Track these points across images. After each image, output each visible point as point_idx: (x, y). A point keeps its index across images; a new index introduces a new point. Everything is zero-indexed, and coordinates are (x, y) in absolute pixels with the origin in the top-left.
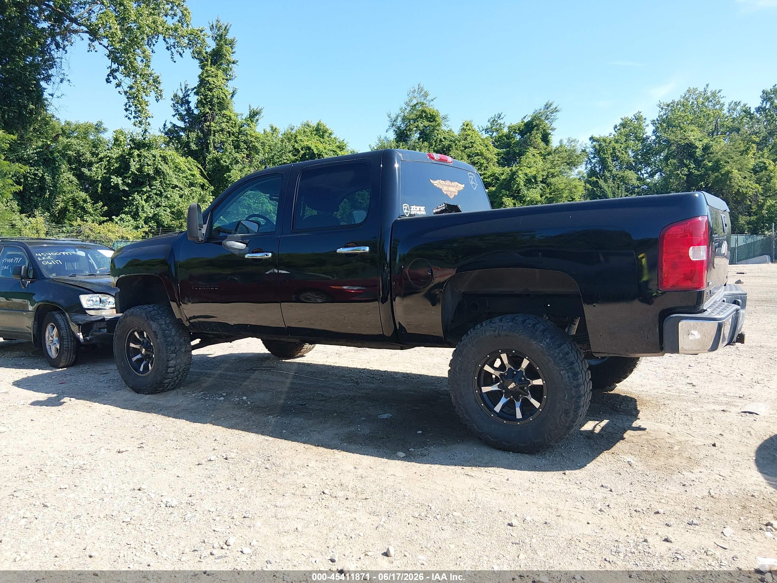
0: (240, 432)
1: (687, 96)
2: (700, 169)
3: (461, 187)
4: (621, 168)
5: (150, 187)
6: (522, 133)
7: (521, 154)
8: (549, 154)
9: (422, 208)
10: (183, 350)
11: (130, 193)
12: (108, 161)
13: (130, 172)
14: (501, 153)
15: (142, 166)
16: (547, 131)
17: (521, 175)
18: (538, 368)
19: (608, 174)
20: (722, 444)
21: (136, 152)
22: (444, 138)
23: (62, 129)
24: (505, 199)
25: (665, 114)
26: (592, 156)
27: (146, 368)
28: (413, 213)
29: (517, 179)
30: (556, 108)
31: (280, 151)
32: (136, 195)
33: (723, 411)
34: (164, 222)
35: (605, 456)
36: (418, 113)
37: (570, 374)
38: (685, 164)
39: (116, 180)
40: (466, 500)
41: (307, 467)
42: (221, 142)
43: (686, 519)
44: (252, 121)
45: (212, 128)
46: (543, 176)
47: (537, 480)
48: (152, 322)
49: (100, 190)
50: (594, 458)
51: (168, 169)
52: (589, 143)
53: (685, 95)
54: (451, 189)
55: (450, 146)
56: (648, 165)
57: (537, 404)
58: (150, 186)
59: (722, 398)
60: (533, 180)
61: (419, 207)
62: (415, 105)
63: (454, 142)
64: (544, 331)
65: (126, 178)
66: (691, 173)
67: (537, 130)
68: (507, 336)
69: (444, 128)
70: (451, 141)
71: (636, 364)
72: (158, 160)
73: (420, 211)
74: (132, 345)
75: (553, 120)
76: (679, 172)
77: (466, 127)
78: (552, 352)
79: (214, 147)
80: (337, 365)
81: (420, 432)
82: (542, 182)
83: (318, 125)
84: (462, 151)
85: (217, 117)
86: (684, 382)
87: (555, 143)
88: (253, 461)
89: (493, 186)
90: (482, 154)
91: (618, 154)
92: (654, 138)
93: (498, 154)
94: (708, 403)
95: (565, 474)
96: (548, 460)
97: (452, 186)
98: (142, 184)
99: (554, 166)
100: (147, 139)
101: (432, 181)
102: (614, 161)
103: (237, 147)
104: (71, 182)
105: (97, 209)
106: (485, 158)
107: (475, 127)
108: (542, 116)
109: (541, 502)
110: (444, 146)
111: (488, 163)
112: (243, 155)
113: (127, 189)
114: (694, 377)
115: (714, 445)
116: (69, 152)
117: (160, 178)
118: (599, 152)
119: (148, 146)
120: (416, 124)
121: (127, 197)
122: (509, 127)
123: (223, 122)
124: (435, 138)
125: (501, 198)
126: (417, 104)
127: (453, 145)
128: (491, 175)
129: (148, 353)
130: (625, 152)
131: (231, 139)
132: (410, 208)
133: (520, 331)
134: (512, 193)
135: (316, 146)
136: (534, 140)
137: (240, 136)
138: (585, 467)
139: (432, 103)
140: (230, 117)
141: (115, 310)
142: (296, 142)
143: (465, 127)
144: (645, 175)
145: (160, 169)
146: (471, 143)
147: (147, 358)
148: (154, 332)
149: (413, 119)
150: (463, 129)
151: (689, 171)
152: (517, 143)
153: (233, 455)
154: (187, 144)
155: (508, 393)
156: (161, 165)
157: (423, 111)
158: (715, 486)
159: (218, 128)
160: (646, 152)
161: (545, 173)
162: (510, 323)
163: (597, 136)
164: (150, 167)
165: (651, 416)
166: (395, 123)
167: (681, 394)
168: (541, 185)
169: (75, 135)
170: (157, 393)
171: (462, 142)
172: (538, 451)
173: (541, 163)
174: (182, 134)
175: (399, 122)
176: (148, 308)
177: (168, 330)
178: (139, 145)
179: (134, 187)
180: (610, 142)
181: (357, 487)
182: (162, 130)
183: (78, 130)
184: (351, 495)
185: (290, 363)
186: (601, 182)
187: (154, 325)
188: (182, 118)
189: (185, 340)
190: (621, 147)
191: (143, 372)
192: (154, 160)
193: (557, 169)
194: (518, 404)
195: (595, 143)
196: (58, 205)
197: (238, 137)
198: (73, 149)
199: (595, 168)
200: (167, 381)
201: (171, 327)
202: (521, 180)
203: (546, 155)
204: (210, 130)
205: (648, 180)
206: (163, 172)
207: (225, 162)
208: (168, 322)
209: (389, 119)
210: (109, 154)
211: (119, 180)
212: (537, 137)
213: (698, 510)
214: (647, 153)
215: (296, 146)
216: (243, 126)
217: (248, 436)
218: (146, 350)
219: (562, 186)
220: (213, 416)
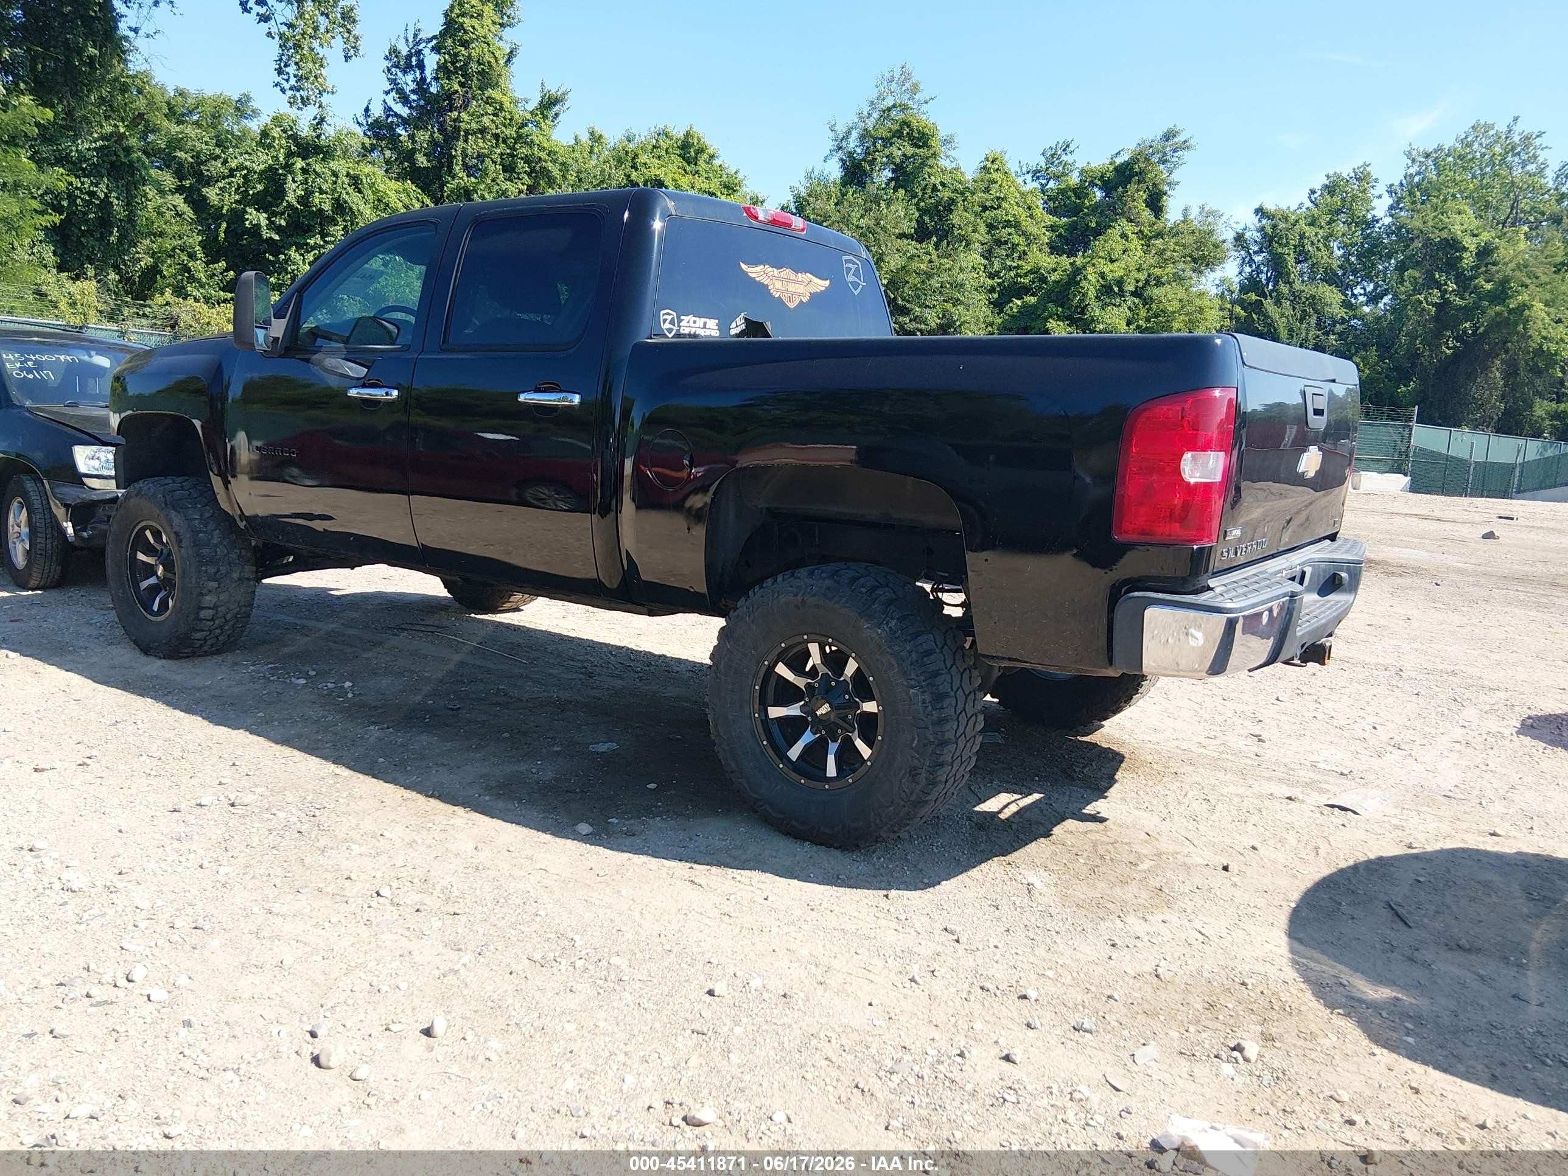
0: (296, 753)
1: (1469, 139)
2: (1467, 295)
3: (821, 285)
4: (1312, 279)
5: (322, 238)
6: (1108, 186)
7: (1098, 232)
8: (1159, 235)
9: (712, 323)
10: (235, 576)
11: (283, 247)
12: (245, 177)
13: (285, 204)
14: (1059, 227)
15: (309, 193)
16: (1160, 187)
17: (1091, 274)
18: (871, 679)
19: (1284, 289)
20: (1244, 868)
21: (299, 164)
22: (943, 184)
23: (168, 103)
24: (1052, 324)
25: (1418, 173)
26: (1256, 248)
27: (164, 605)
28: (685, 330)
29: (1084, 283)
30: (1185, 142)
31: (598, 185)
32: (293, 253)
33: (1290, 798)
34: (345, 313)
35: (993, 868)
36: (896, 127)
37: (928, 697)
38: (1436, 282)
39: (256, 217)
40: (656, 933)
41: (381, 838)
42: (479, 156)
43: (1075, 1018)
44: (545, 117)
45: (463, 125)
46: (1137, 281)
47: (825, 905)
48: (173, 513)
49: (222, 235)
50: (966, 869)
51: (361, 203)
52: (1252, 221)
53: (1466, 137)
54: (792, 287)
55: (952, 201)
56: (1369, 278)
57: (865, 751)
58: (323, 235)
59: (1302, 773)
60: (1116, 289)
61: (703, 320)
62: (889, 109)
63: (962, 194)
64: (889, 603)
65: (275, 214)
66: (1447, 302)
67: (1139, 182)
68: (818, 606)
69: (944, 163)
70: (955, 191)
71: (1139, 685)
72: (343, 183)
73: (705, 327)
74: (141, 556)
75: (1175, 166)
76: (1421, 297)
77: (992, 166)
78: (897, 648)
79: (465, 165)
80: (572, 634)
81: (652, 786)
82: (1134, 294)
83: (687, 134)
84: (976, 214)
85: (474, 103)
86: (1245, 732)
87: (1173, 214)
88: (281, 815)
89: (1033, 295)
90: (1017, 225)
91: (1309, 248)
92: (1388, 220)
93: (1052, 228)
94: (1269, 779)
95: (887, 896)
96: (874, 865)
97: (795, 282)
98: (308, 231)
99: (1163, 262)
100: (323, 137)
101: (743, 266)
102: (1298, 262)
103: (509, 169)
104: (180, 216)
105: (214, 275)
106: (1024, 233)
107: (1012, 167)
108: (1153, 154)
109: (805, 952)
110: (939, 203)
111: (1028, 245)
112: (521, 186)
113: (277, 237)
114: (1274, 723)
115: (1226, 868)
116: (179, 154)
117: (345, 221)
118: (1271, 241)
119: (326, 153)
120: (887, 151)
121: (276, 256)
122: (1082, 172)
123: (487, 113)
124: (923, 183)
125: (1046, 320)
126: (894, 106)
127: (960, 200)
128: (1031, 272)
129: (169, 575)
130: (1326, 246)
131: (499, 151)
132: (680, 321)
133: (844, 600)
134: (1068, 313)
135: (675, 180)
136: (1131, 204)
137: (518, 146)
138: (937, 887)
139: (924, 108)
140: (501, 104)
141: (114, 481)
142: (634, 167)
143: (989, 164)
144: (1362, 299)
145: (346, 202)
146: (998, 198)
147: (166, 584)
148: (177, 534)
149: (882, 138)
150: (985, 168)
151: (1442, 297)
152: (1095, 208)
153: (248, 798)
154: (410, 155)
155: (818, 723)
156: (347, 193)
157: (905, 123)
158: (1176, 955)
159: (474, 126)
160: (1368, 250)
161: (1142, 276)
162: (828, 582)
163: (1270, 207)
164: (324, 196)
165: (1133, 795)
166: (844, 144)
167: (1225, 756)
168: (1130, 300)
169: (195, 118)
170: (180, 658)
171: (980, 196)
172: (857, 846)
173: (1140, 253)
174: (400, 131)
175: (852, 144)
176: (171, 482)
177: (205, 532)
178: (308, 149)
179: (292, 236)
180: (1297, 221)
181: (454, 889)
182: (362, 119)
183: (199, 110)
184: (431, 902)
185: (483, 620)
186: (1269, 305)
187: (177, 519)
188: (404, 100)
189: (240, 556)
190: (1316, 235)
191: (160, 612)
192: (335, 183)
193: (1170, 269)
194: (833, 747)
195: (1264, 221)
196: (140, 260)
197: (513, 148)
198: (187, 147)
199: (1258, 274)
200: (199, 635)
201: (211, 526)
202: (1090, 286)
203: (1151, 238)
204: (458, 129)
205: (1366, 309)
206: (351, 209)
207: (483, 197)
208: (207, 515)
209: (831, 134)
210: (248, 163)
211: (262, 218)
212: (1137, 197)
213: (1111, 1001)
214: (1370, 252)
215: (634, 175)
216: (527, 125)
217: (305, 763)
218: (165, 569)
219: (1175, 306)
220: (261, 714)
